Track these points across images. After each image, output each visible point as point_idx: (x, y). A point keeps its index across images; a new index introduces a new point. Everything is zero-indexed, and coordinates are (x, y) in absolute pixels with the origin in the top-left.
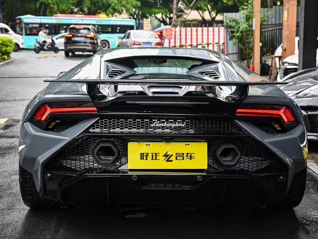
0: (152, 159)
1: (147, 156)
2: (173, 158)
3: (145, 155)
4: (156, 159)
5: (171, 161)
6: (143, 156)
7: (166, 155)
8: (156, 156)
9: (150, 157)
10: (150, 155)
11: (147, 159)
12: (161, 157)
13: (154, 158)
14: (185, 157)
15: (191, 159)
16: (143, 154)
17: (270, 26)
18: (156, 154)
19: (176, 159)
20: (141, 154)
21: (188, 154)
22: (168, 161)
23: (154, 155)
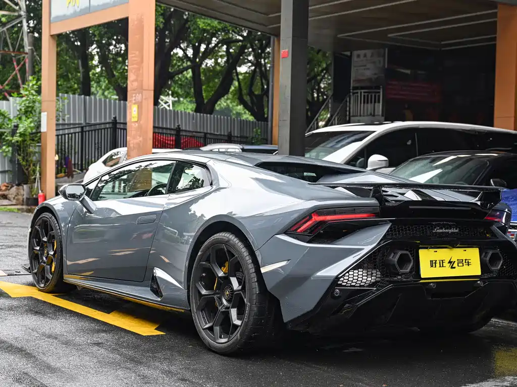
0: (440, 266)
1: (435, 263)
2: (456, 265)
3: (434, 262)
4: (443, 266)
5: (454, 268)
6: (433, 264)
7: (450, 262)
8: (443, 262)
9: (438, 265)
10: (438, 262)
11: (435, 267)
12: (446, 264)
13: (441, 266)
14: (464, 264)
15: (468, 265)
16: (432, 261)
17: (66, 127)
18: (442, 261)
19: (458, 266)
20: (431, 261)
21: (466, 260)
22: (452, 268)
23: (441, 261)
